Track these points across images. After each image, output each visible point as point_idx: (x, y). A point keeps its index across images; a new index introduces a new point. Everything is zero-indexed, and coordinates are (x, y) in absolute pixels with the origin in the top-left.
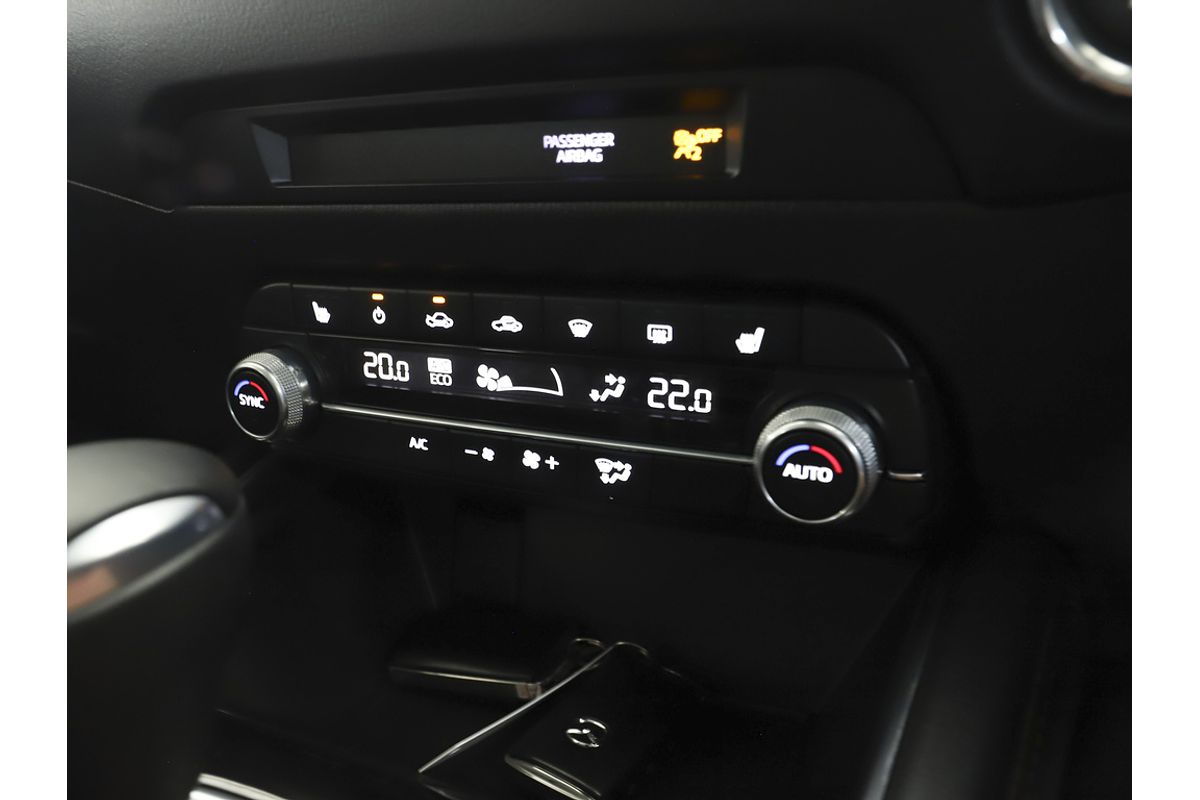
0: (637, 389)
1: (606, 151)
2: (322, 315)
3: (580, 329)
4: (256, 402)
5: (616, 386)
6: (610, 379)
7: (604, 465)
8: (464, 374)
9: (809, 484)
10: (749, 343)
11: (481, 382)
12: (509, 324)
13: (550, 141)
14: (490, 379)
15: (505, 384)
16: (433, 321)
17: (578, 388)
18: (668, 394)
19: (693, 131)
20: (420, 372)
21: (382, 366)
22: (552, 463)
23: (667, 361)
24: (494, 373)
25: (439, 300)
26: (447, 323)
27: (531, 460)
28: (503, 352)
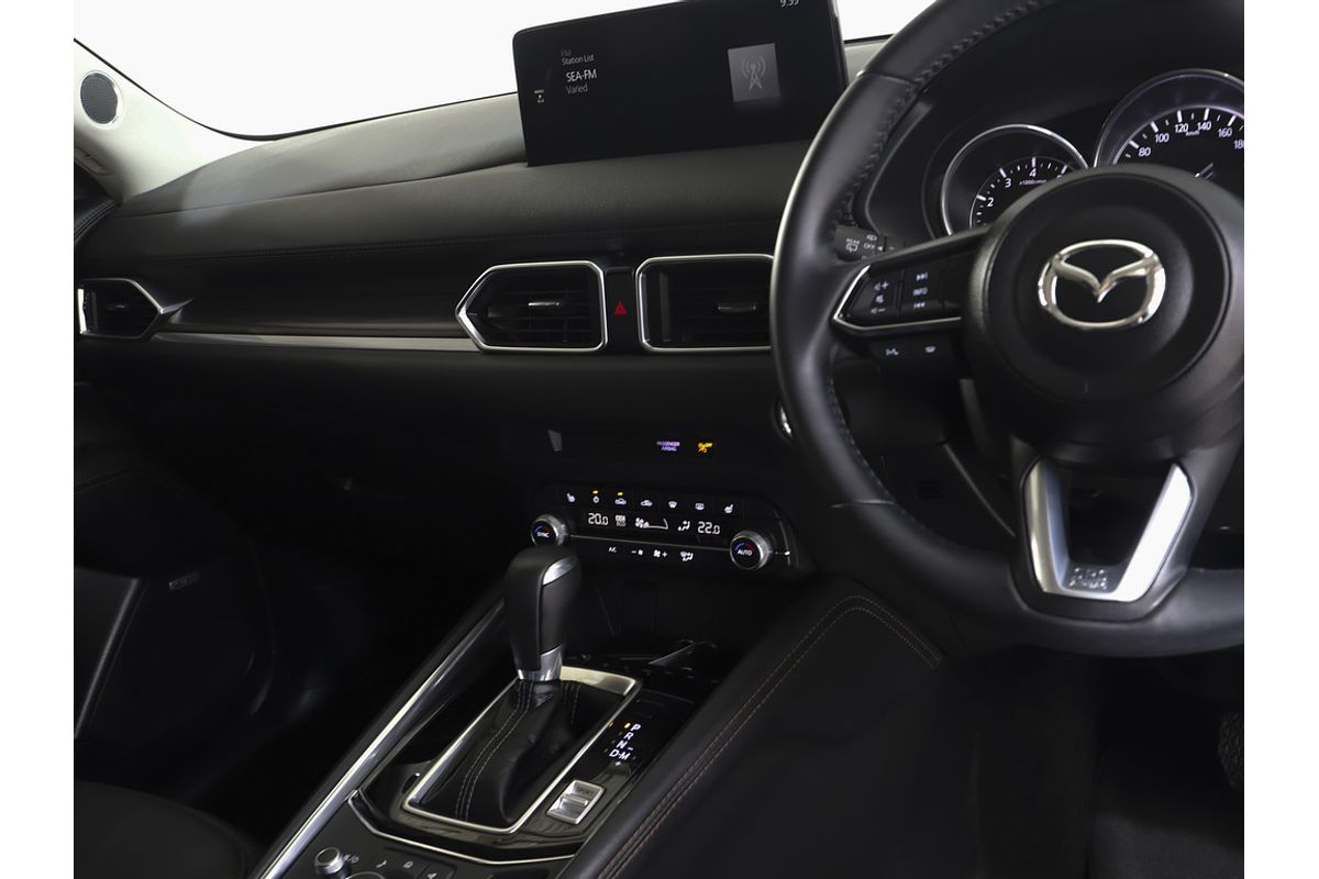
0: (694, 526)
1: (677, 447)
2: (572, 499)
3: (673, 505)
4: (545, 535)
5: (687, 525)
6: (685, 523)
7: (683, 554)
8: (630, 521)
9: (746, 556)
10: (728, 510)
11: (637, 525)
12: (647, 503)
13: (659, 443)
14: (640, 523)
15: (647, 525)
16: (618, 502)
17: (673, 526)
18: (705, 527)
19: (704, 443)
20: (612, 521)
21: (596, 519)
22: (665, 554)
23: (704, 516)
24: (642, 521)
25: (620, 494)
26: (623, 502)
27: (657, 554)
28: (645, 514)
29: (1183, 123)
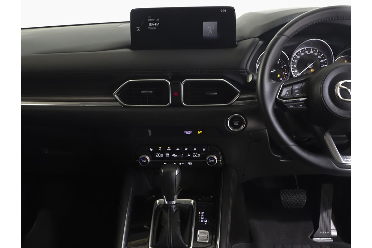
0: (192, 155)
1: (191, 133)
2: (151, 150)
3: (186, 149)
4: (145, 161)
5: (189, 155)
6: (189, 154)
7: (189, 163)
8: (171, 155)
9: (212, 162)
10: (204, 150)
11: (173, 156)
12: (178, 149)
13: (185, 132)
14: (174, 155)
15: (176, 156)
16: (168, 150)
17: (185, 155)
18: (195, 155)
19: (200, 131)
20: (164, 155)
21: (158, 155)
22: (183, 164)
23: (195, 152)
24: (175, 155)
25: (169, 147)
26: (170, 150)
27: (180, 164)
28: (176, 153)
29: (307, 51)
